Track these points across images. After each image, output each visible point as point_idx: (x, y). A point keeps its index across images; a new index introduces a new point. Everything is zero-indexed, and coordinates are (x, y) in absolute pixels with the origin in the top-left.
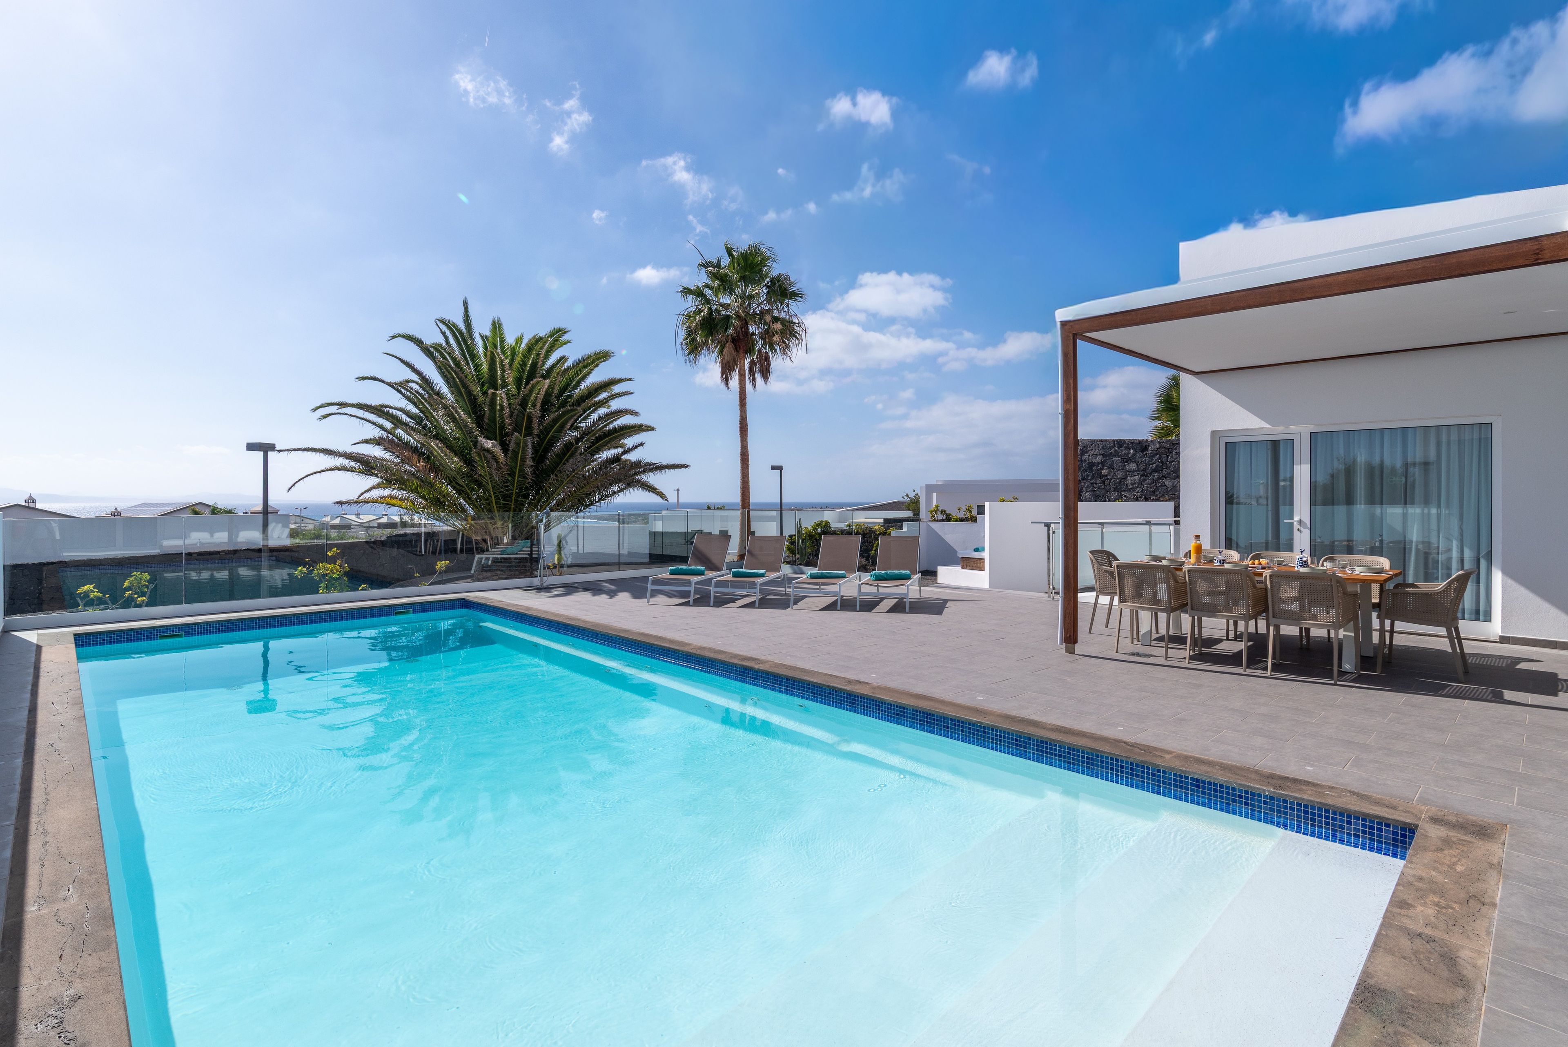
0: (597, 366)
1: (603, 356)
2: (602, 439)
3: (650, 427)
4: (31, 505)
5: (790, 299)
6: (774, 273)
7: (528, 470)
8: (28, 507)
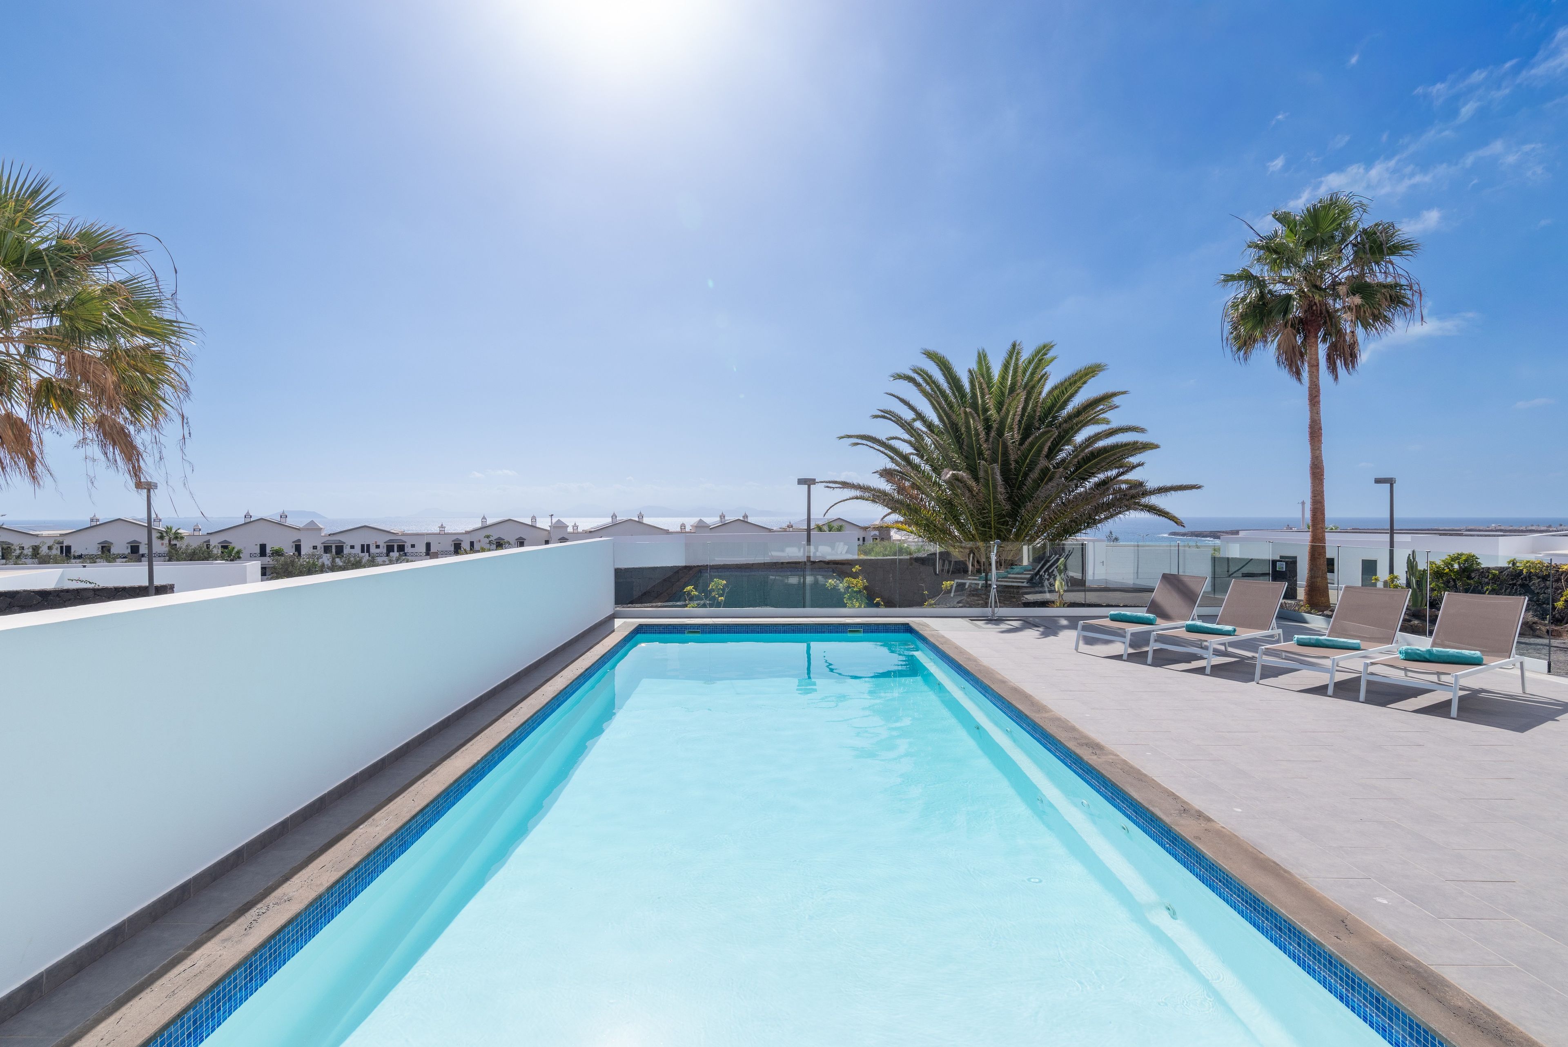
0: (1085, 383)
1: (1091, 371)
2: (1090, 461)
3: (1152, 444)
4: (746, 520)
5: (1393, 253)
6: (1367, 223)
7: (1001, 497)
8: (744, 521)
